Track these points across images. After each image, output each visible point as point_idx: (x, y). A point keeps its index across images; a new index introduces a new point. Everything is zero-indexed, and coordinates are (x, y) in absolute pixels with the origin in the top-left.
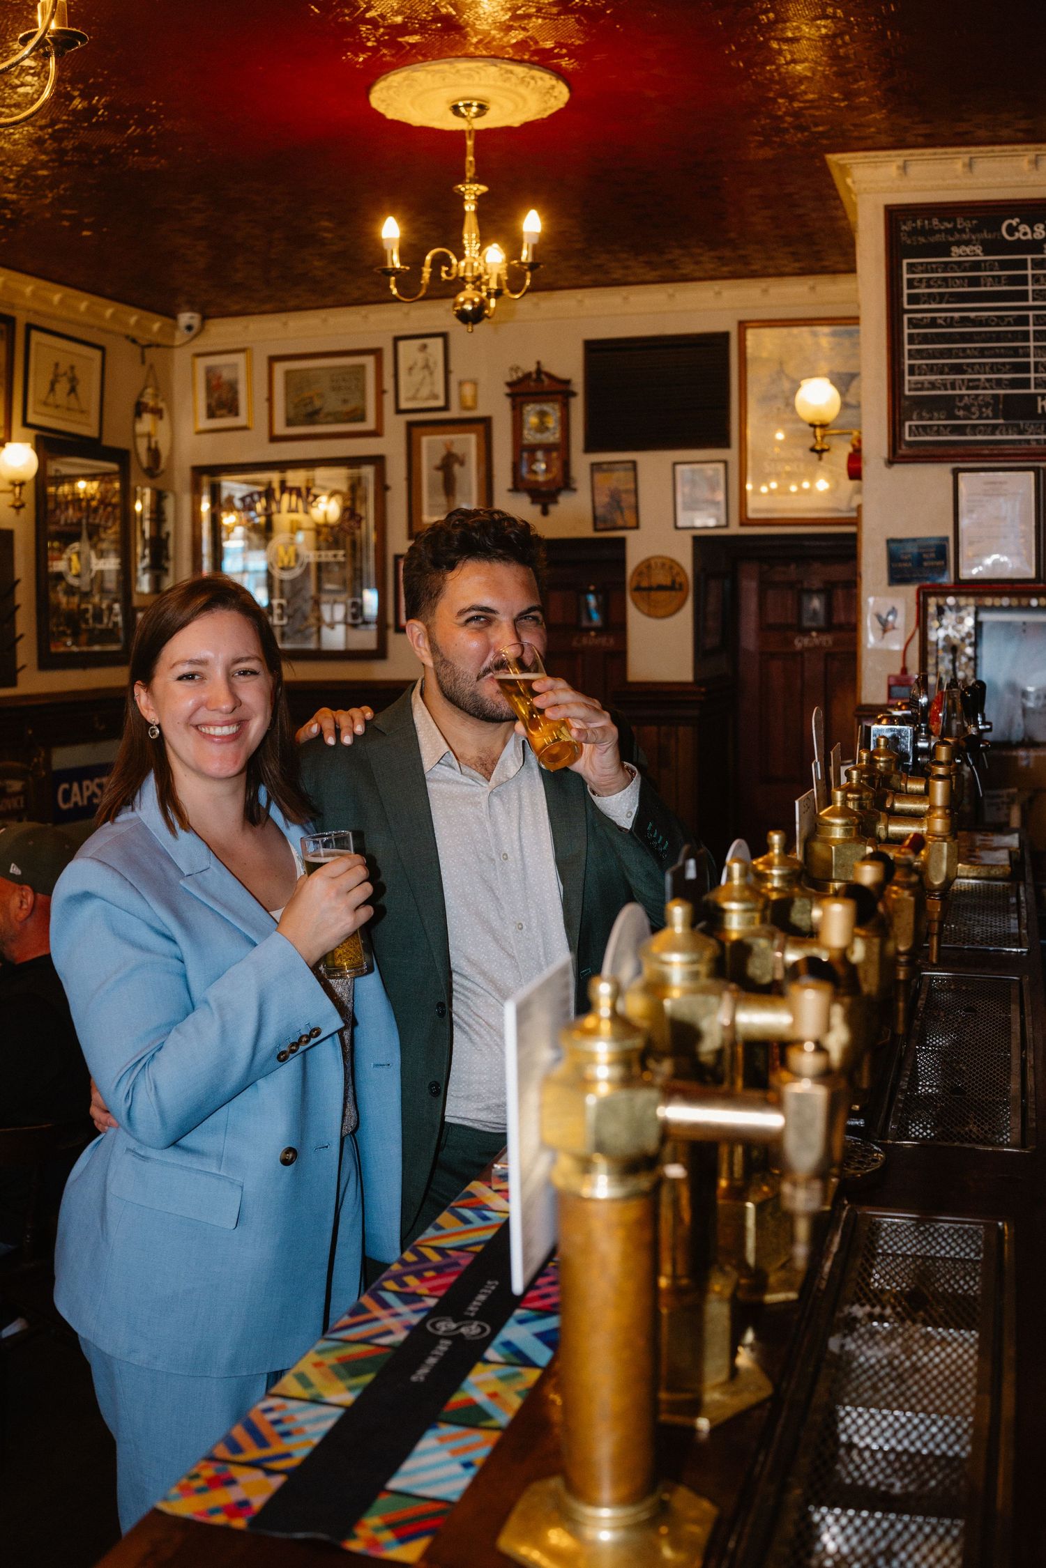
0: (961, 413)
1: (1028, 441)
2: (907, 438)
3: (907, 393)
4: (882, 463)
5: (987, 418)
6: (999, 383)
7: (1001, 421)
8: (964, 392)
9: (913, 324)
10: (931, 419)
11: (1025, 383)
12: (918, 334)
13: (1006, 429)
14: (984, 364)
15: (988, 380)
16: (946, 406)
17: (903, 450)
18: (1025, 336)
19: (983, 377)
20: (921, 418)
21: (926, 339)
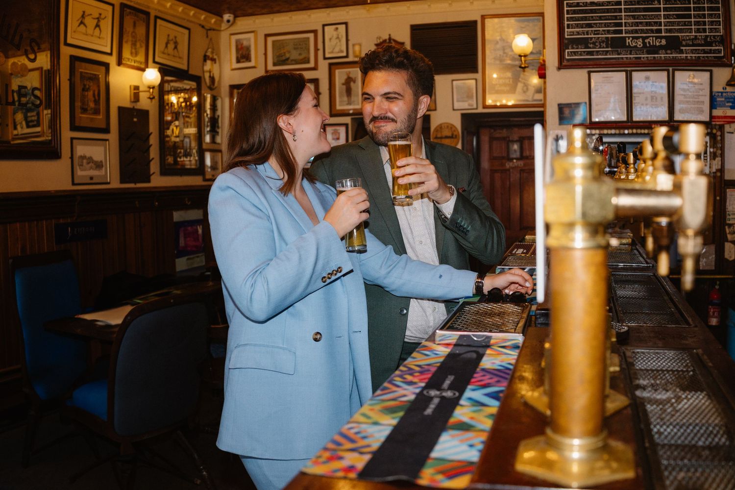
0: (591, 46)
1: (622, 58)
2: (567, 57)
3: (566, 37)
4: (555, 69)
5: (603, 48)
6: (608, 32)
7: (610, 49)
8: (593, 36)
9: (568, 5)
10: (577, 48)
11: (620, 32)
12: (571, 10)
13: (612, 52)
14: (602, 23)
15: (603, 31)
16: (585, 42)
17: (565, 63)
18: (620, 10)
19: (601, 29)
20: (573, 48)
21: (574, 12)
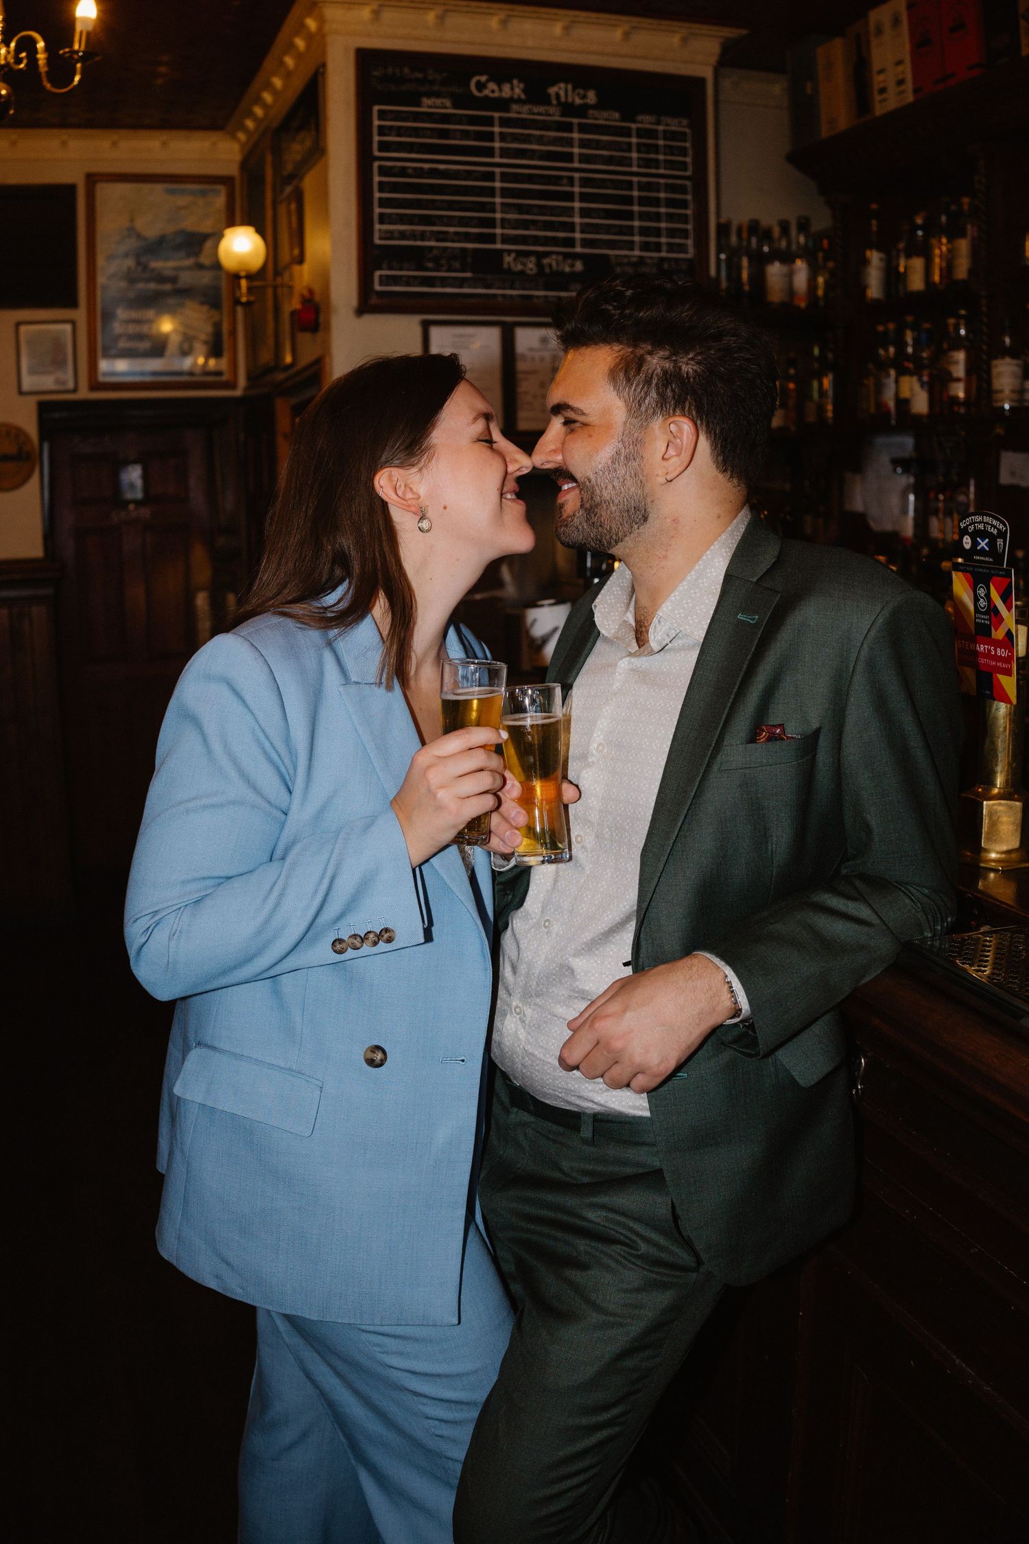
0: (430, 265)
1: (495, 296)
2: (378, 288)
3: (377, 241)
4: (351, 314)
5: (455, 271)
6: (467, 237)
7: (468, 275)
8: (433, 243)
9: (383, 171)
10: (401, 269)
11: (491, 239)
12: (389, 183)
13: (473, 282)
14: (454, 217)
15: (456, 233)
16: (416, 257)
17: (374, 300)
18: (491, 192)
19: (452, 229)
20: (391, 268)
21: (395, 188)
